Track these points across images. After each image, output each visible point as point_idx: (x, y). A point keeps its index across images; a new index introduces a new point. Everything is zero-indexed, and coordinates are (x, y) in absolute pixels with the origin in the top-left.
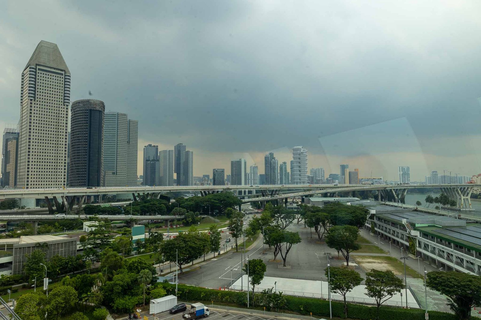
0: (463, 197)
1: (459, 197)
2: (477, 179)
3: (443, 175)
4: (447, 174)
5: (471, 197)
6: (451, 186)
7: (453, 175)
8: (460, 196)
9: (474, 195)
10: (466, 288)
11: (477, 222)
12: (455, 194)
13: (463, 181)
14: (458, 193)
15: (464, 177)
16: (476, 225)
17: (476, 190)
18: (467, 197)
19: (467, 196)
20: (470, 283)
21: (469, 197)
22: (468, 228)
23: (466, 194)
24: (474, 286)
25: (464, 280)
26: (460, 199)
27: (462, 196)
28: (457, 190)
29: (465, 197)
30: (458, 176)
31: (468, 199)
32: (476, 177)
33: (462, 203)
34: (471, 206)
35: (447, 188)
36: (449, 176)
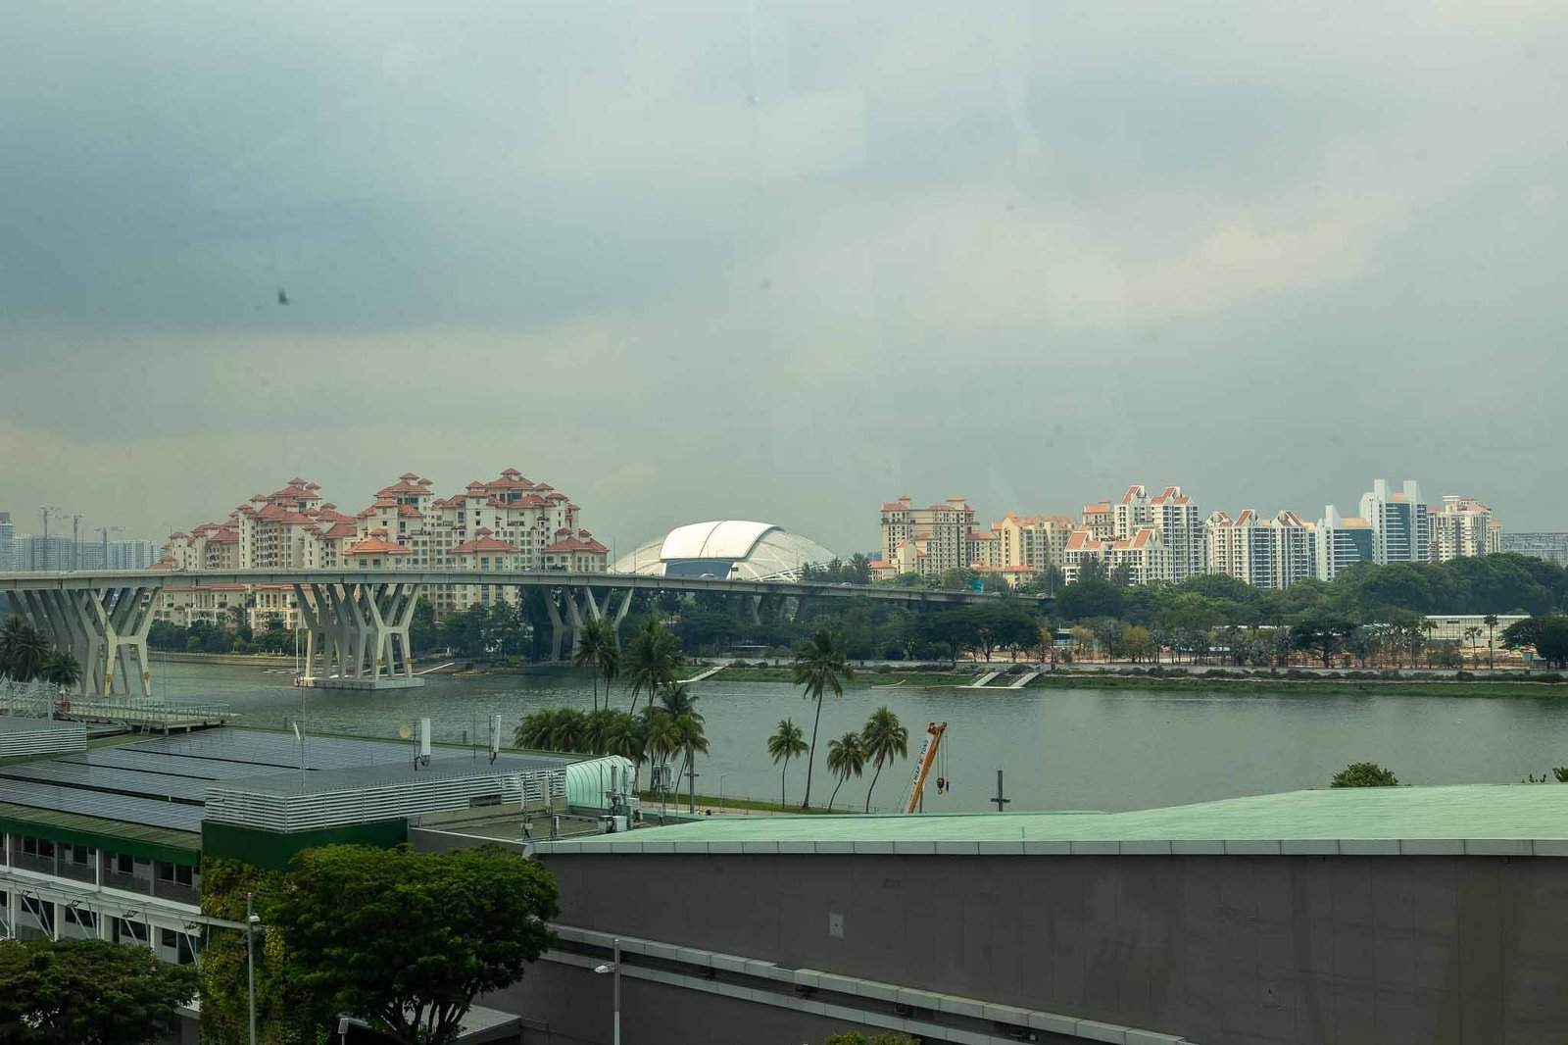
0: (114, 641)
1: (95, 639)
2: (189, 551)
3: (40, 534)
4: (60, 530)
5: (151, 640)
6: (61, 581)
7: (90, 537)
8: (102, 633)
9: (170, 635)
10: (19, 999)
11: (137, 730)
12: (80, 624)
13: (134, 559)
14: (96, 622)
15: (139, 546)
16: (131, 742)
17: (180, 609)
18: (133, 640)
19: (132, 634)
20: (34, 974)
21: (141, 639)
22: (93, 757)
23: (130, 624)
24: (55, 981)
25: (13, 967)
26: (104, 648)
27: (111, 633)
28: (90, 606)
29: (125, 640)
30: (114, 540)
31: (135, 646)
32: (184, 542)
33: (110, 672)
34: (148, 685)
35: (42, 593)
36: (67, 542)
